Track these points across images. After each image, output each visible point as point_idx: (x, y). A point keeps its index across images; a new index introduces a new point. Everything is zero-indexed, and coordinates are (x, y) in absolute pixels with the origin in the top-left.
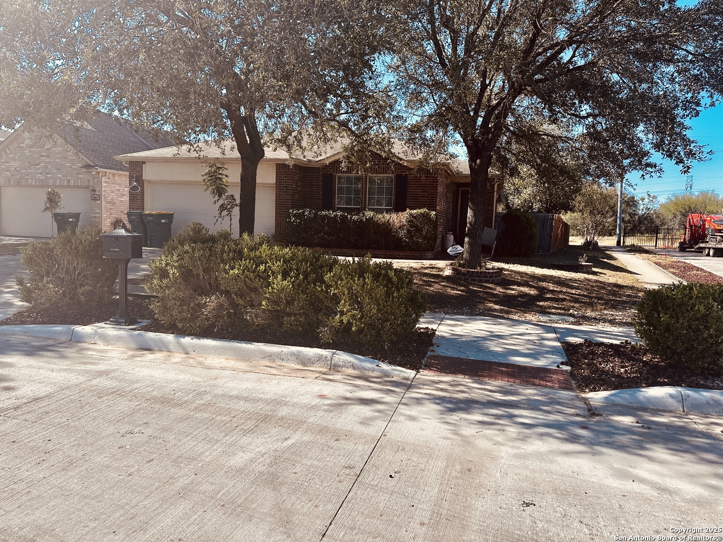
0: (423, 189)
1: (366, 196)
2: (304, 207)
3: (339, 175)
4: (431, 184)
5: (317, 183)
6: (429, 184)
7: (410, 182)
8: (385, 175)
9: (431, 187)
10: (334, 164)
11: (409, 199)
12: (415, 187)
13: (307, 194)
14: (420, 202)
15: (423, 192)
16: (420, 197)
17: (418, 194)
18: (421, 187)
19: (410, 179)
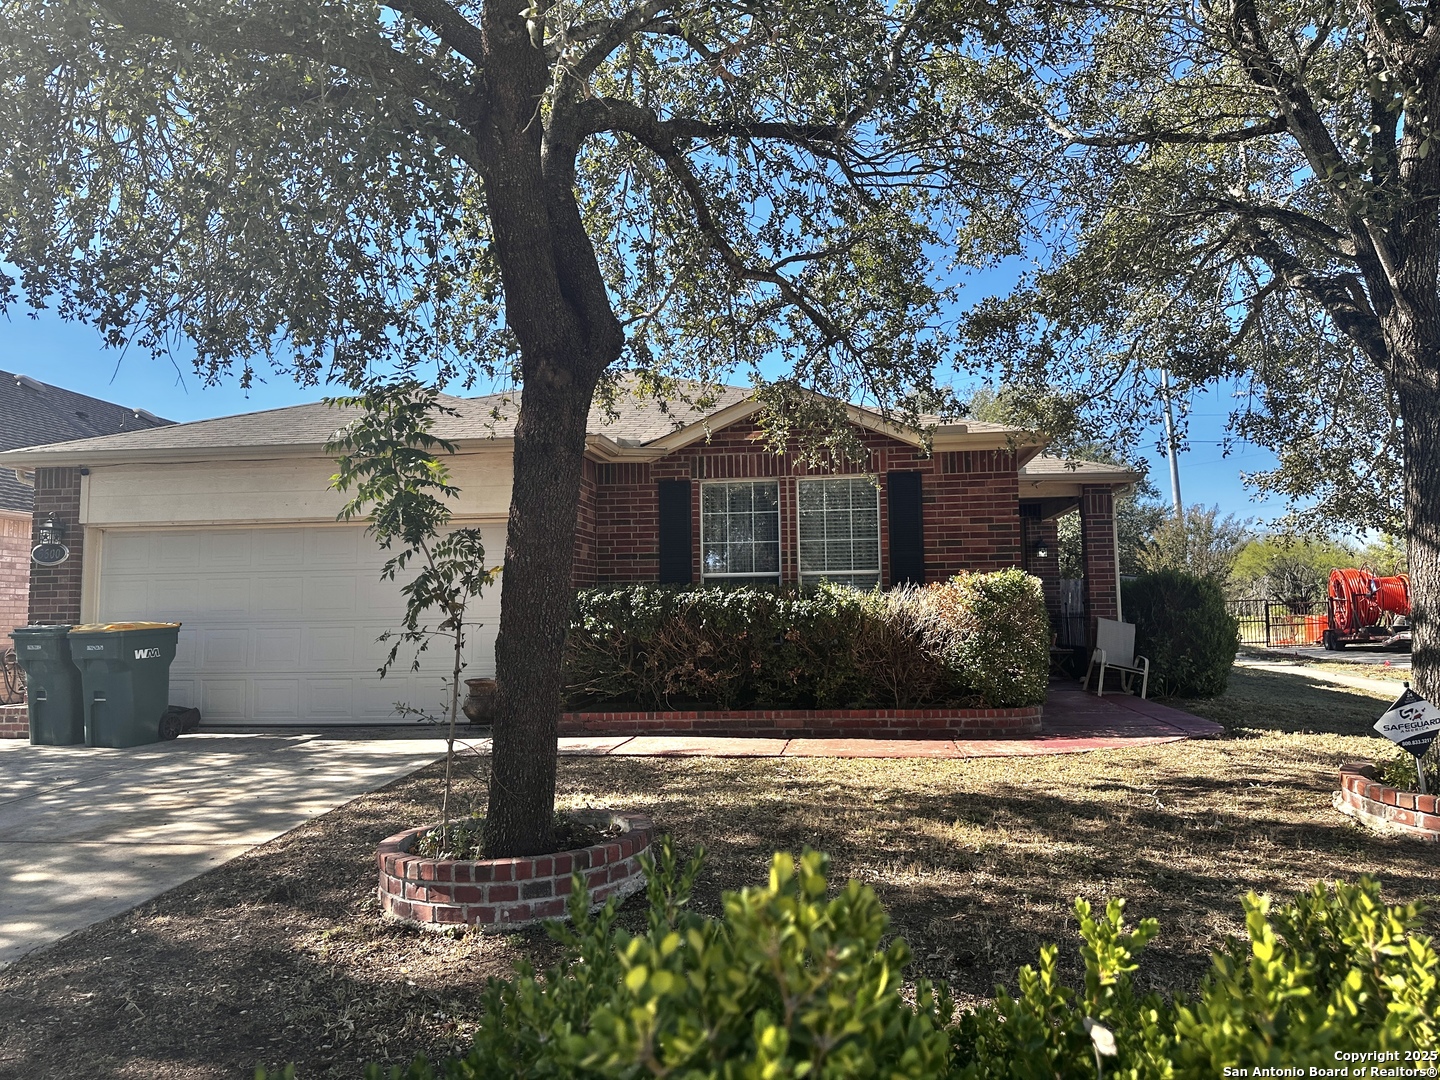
0: (974, 513)
1: (794, 540)
2: (625, 581)
3: (712, 482)
4: (996, 498)
5: (641, 508)
6: (989, 498)
7: (929, 492)
8: (850, 477)
9: (997, 505)
10: (692, 452)
11: (934, 544)
12: (948, 507)
13: (611, 543)
14: (967, 550)
15: (973, 521)
16: (966, 535)
17: (959, 528)
18: (966, 506)
19: (930, 485)
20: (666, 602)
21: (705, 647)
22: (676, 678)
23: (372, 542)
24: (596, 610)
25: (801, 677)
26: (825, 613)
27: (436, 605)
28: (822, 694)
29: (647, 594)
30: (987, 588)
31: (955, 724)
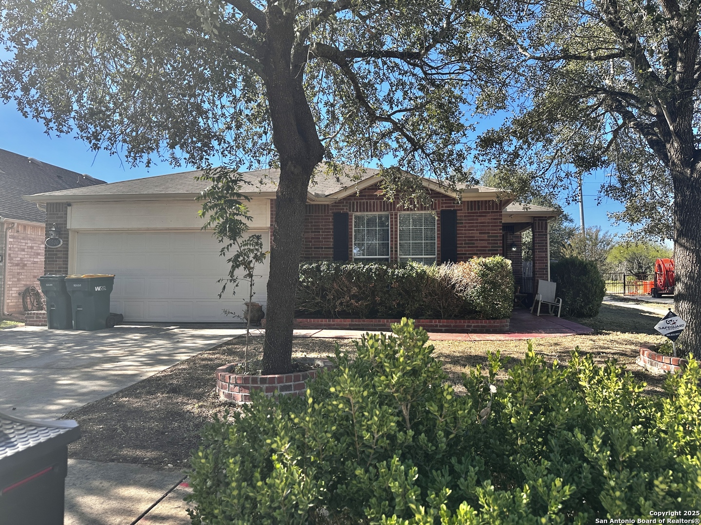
0: (481, 230)
1: (396, 241)
2: (317, 259)
3: (358, 214)
4: (492, 223)
5: (325, 225)
6: (488, 223)
7: (460, 220)
8: (423, 212)
9: (492, 226)
10: (349, 199)
11: (462, 244)
12: (469, 227)
13: (311, 242)
14: (477, 247)
15: (480, 233)
16: (477, 240)
17: (474, 237)
18: (477, 226)
19: (461, 216)
20: (337, 269)
21: (354, 290)
22: (341, 304)
23: (215, 239)
24: (305, 272)
25: (398, 304)
26: (410, 275)
27: (242, 267)
28: (408, 312)
29: (328, 265)
30: (485, 265)
31: (468, 326)
